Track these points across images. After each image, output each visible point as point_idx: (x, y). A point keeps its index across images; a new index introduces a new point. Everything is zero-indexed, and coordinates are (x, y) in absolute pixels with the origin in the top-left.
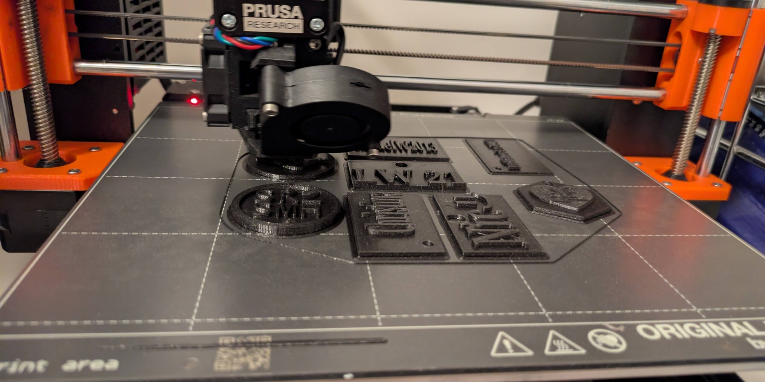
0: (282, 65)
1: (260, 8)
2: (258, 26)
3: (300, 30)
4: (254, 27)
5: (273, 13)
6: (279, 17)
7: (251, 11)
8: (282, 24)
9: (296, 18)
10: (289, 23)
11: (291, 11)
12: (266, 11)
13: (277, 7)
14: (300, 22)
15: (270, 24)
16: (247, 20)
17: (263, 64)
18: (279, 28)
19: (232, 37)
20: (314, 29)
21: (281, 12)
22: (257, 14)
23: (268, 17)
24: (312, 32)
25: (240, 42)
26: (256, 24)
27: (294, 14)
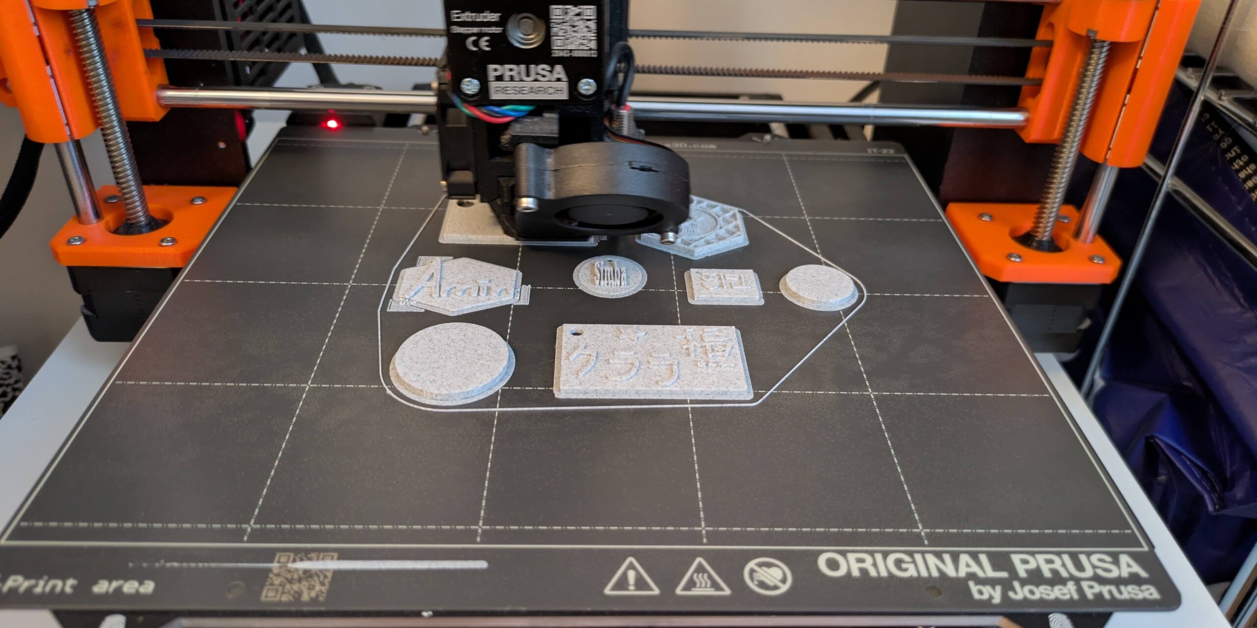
0: (540, 141)
1: (511, 70)
2: (508, 92)
3: (564, 96)
4: (503, 93)
5: (528, 75)
6: (536, 80)
7: (498, 74)
8: (541, 89)
9: (559, 80)
10: (550, 87)
11: (551, 71)
12: (519, 73)
13: (532, 67)
14: (564, 85)
15: (524, 89)
16: (493, 85)
17: (518, 140)
18: (536, 94)
19: (476, 106)
20: (583, 92)
21: (538, 74)
22: (507, 78)
23: (522, 81)
24: (581, 98)
25: (485, 113)
26: (504, 90)
27: (557, 76)
